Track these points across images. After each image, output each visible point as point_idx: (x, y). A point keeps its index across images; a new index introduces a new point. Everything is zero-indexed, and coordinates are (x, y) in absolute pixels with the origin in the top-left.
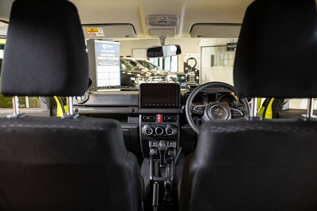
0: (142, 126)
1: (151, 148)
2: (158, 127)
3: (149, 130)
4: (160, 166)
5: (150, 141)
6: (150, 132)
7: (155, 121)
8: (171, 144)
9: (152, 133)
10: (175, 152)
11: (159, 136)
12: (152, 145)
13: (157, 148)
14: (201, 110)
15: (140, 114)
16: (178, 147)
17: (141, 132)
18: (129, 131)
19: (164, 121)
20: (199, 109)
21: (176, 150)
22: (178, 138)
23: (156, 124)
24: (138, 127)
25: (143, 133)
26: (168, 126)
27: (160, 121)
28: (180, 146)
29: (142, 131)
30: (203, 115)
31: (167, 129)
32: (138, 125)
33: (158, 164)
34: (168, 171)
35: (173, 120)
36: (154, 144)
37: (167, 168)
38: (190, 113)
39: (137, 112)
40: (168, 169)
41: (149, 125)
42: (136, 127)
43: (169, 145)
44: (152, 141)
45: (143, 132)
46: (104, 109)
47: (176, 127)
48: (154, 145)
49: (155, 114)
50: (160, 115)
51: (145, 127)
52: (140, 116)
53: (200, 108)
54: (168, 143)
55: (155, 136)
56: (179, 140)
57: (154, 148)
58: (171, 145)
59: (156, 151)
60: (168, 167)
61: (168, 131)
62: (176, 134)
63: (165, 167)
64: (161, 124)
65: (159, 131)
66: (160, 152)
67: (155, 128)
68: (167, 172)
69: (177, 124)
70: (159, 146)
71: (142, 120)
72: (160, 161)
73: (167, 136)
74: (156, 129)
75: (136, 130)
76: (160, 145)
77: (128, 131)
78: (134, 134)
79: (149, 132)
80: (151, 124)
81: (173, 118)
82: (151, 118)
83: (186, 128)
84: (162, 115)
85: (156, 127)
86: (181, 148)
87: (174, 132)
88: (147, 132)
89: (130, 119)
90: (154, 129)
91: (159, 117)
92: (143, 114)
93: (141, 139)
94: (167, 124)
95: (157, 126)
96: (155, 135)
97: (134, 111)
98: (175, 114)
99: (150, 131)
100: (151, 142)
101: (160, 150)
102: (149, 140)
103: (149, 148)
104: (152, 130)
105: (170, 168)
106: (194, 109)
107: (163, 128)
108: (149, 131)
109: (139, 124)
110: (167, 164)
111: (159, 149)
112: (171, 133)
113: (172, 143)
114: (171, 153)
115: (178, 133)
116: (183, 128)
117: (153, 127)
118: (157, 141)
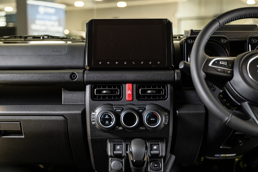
0: (93, 109)
1: (111, 156)
2: (126, 110)
3: (107, 117)
5: (110, 142)
6: (110, 122)
7: (119, 97)
8: (155, 147)
9: (113, 123)
10: (162, 165)
11: (130, 131)
12: (114, 149)
13: (124, 157)
14: (225, 66)
15: (88, 83)
16: (169, 154)
17: (90, 122)
18: (64, 120)
19: (139, 97)
20: (221, 65)
21: (164, 162)
22: (169, 134)
23: (123, 105)
24: (84, 112)
25: (95, 125)
26: (147, 107)
27: (131, 99)
28: (172, 152)
29: (92, 120)
30: (231, 77)
31: (145, 116)
32: (83, 108)
35: (159, 96)
36: (118, 147)
38: (203, 74)
39: (81, 79)
41: (107, 107)
42: (80, 112)
43: (152, 149)
44: (114, 142)
45: (93, 123)
46: (10, 73)
47: (165, 110)
48: (119, 150)
49: (119, 84)
50: (131, 85)
51: (98, 111)
52: (88, 88)
53: (223, 63)
54: (148, 144)
55: (120, 130)
56: (170, 139)
57: (119, 157)
58: (155, 150)
59: (122, 163)
61: (148, 120)
62: (165, 125)
64: (134, 105)
65: (129, 119)
66: (132, 166)
67: (121, 112)
69: (166, 103)
70: (131, 152)
71: (93, 97)
73: (147, 130)
74: (122, 115)
75: (80, 118)
76: (133, 148)
77: (61, 121)
78: (74, 127)
79: (107, 122)
80: (112, 105)
81: (159, 91)
82: (112, 92)
83: (187, 112)
84: (135, 85)
85: (123, 110)
86: (173, 157)
87: (161, 121)
88: (103, 120)
89: (66, 96)
90: (118, 116)
91: (128, 90)
92: (95, 84)
93: (89, 138)
94: (146, 105)
95: (125, 108)
96: (120, 128)
97: (74, 76)
98: (163, 83)
99: (110, 120)
100: (112, 144)
101: (132, 161)
102: (108, 141)
103: (107, 157)
104: (113, 117)
106: (210, 65)
107: (137, 112)
108: (107, 119)
109: (85, 105)
111: (131, 158)
112: (155, 122)
113: (158, 146)
114: (154, 166)
115: (169, 123)
116: (179, 114)
117: (116, 110)
118: (125, 141)
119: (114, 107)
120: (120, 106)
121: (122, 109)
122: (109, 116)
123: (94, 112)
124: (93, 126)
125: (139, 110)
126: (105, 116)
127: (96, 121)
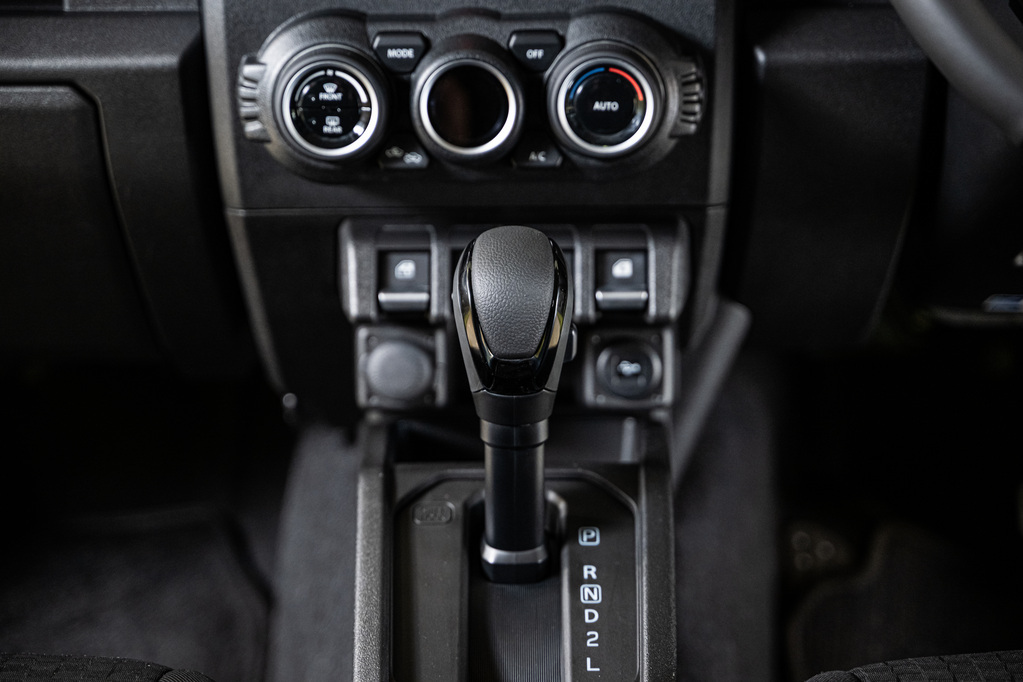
0: (246, 43)
1: (363, 321)
2: (452, 45)
3: (330, 93)
4: (491, 555)
5: (358, 236)
6: (348, 122)
8: (623, 268)
9: (364, 134)
10: (665, 367)
11: (472, 175)
12: (383, 281)
13: (441, 323)
16: (708, 302)
17: (238, 122)
18: (79, 110)
21: (681, 344)
22: (704, 190)
23: (428, 19)
24: (195, 60)
25: (260, 141)
26: (576, 33)
28: (730, 288)
29: (247, 109)
31: (562, 84)
32: (187, 37)
33: (455, 537)
34: (591, 617)
36: (405, 269)
37: (577, 581)
40: (591, 594)
41: (331, 34)
42: (168, 60)
43: (601, 278)
44: (378, 235)
45: (252, 128)
47: (683, 46)
48: (409, 286)
51: (279, 58)
54: (580, 259)
55: (414, 170)
56: (716, 217)
57: (412, 321)
58: (625, 284)
59: (431, 354)
60: (590, 571)
61: (580, 109)
62: (683, 140)
63: (552, 569)
64: (496, 16)
66: (475, 384)
67: (413, 65)
68: (580, 630)
70: (470, 307)
72: (486, 494)
73: (572, 167)
74: (425, 80)
75: (170, 98)
78: (143, 146)
79: (332, 125)
80: (360, 18)
83: (818, 56)
85: (425, 49)
86: (738, 319)
87: (657, 110)
88: (310, 114)
90: (395, 85)
93: (236, 214)
94: (566, 17)
95: (438, 34)
96: (415, 159)
99: (351, 111)
100: (370, 252)
101: (478, 357)
102: (345, 230)
103: (345, 328)
104: (368, 94)
105: (618, 582)
107: (513, 61)
108: (330, 108)
109: (199, 15)
110: (578, 522)
111: (468, 338)
112: (620, 123)
113: (639, 259)
114: (621, 375)
115: (706, 125)
116: (770, 67)
117: (383, 49)
118: (445, 231)
119: (372, 29)
120: (408, 27)
121: (418, 41)
122: (344, 87)
123: (253, 61)
124: (251, 150)
125: (523, 48)
126: (318, 87)
127: (267, 116)
